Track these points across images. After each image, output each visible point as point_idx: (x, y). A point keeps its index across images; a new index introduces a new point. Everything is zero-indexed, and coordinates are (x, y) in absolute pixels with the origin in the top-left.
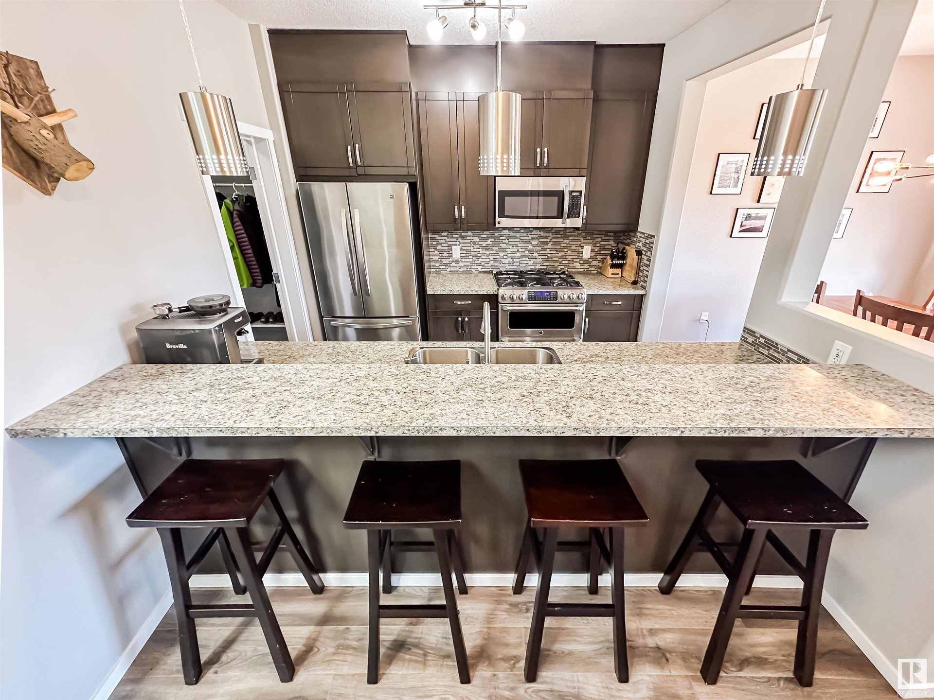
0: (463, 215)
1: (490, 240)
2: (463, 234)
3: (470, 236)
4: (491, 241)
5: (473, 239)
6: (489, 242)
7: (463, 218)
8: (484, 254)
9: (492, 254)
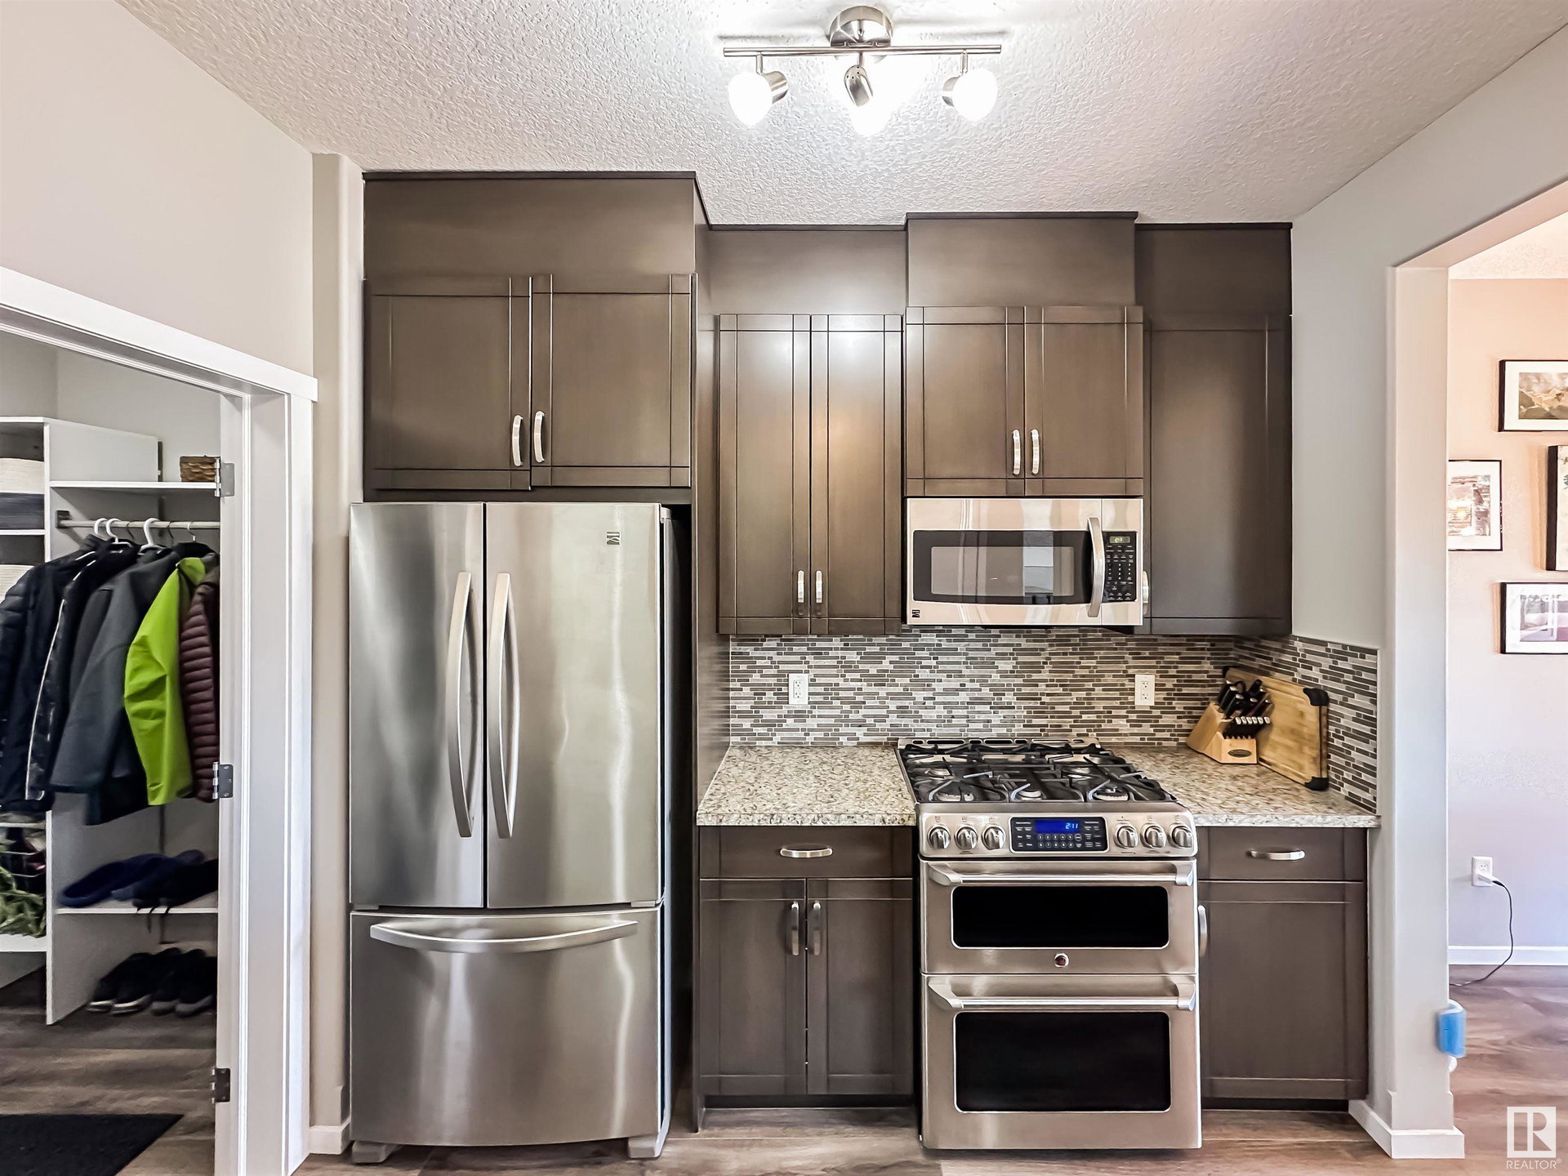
0: (819, 596)
1: (889, 658)
2: (819, 644)
3: (836, 649)
4: (891, 662)
5: (844, 658)
6: (886, 664)
7: (819, 601)
8: (872, 695)
9: (893, 696)
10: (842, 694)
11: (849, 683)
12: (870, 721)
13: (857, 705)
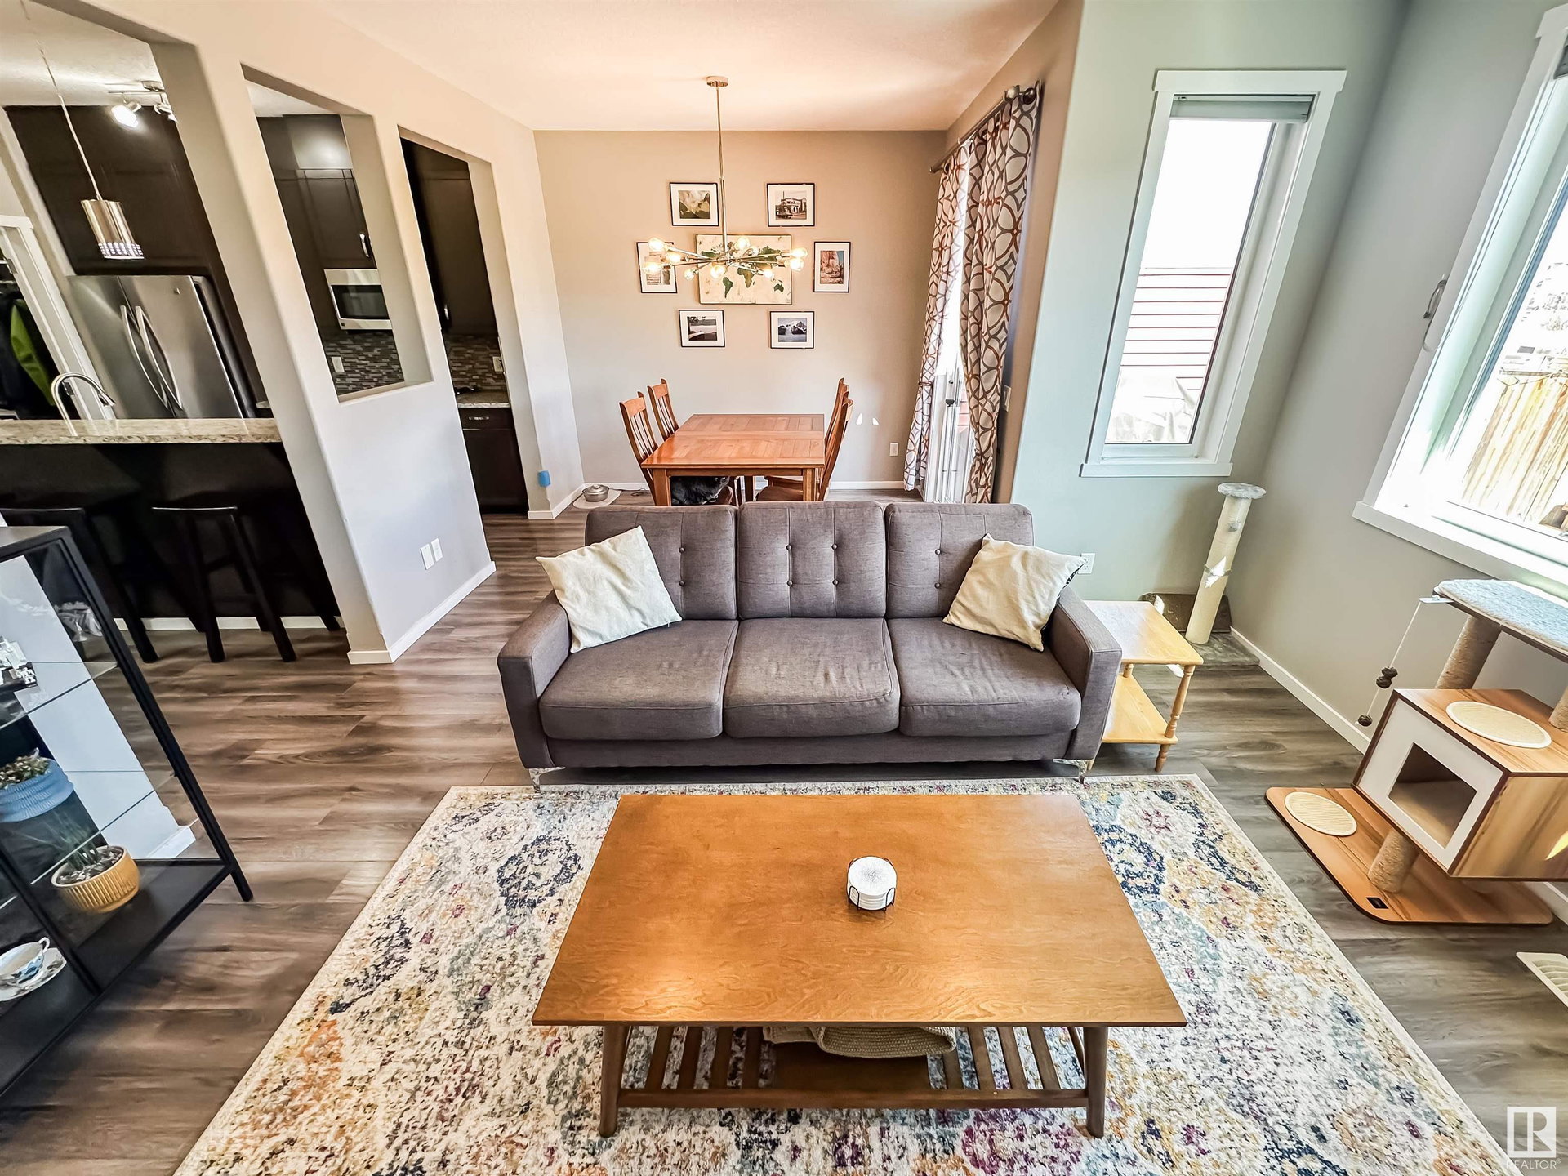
8: (373, 367)
9: (382, 367)
10: (359, 367)
11: (362, 361)
12: (375, 380)
13: (368, 372)
